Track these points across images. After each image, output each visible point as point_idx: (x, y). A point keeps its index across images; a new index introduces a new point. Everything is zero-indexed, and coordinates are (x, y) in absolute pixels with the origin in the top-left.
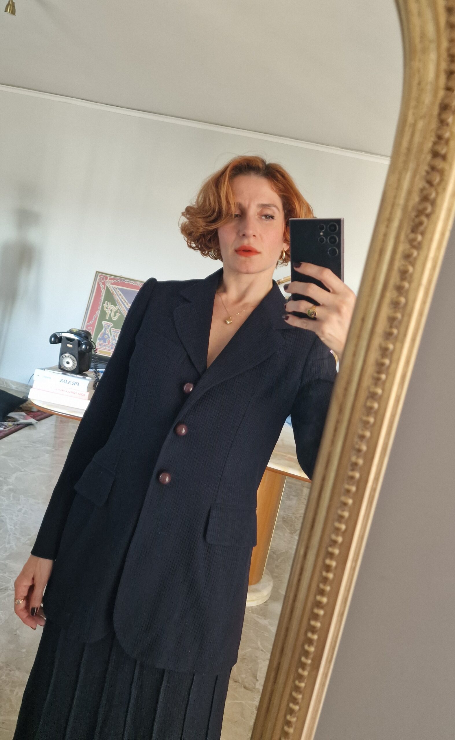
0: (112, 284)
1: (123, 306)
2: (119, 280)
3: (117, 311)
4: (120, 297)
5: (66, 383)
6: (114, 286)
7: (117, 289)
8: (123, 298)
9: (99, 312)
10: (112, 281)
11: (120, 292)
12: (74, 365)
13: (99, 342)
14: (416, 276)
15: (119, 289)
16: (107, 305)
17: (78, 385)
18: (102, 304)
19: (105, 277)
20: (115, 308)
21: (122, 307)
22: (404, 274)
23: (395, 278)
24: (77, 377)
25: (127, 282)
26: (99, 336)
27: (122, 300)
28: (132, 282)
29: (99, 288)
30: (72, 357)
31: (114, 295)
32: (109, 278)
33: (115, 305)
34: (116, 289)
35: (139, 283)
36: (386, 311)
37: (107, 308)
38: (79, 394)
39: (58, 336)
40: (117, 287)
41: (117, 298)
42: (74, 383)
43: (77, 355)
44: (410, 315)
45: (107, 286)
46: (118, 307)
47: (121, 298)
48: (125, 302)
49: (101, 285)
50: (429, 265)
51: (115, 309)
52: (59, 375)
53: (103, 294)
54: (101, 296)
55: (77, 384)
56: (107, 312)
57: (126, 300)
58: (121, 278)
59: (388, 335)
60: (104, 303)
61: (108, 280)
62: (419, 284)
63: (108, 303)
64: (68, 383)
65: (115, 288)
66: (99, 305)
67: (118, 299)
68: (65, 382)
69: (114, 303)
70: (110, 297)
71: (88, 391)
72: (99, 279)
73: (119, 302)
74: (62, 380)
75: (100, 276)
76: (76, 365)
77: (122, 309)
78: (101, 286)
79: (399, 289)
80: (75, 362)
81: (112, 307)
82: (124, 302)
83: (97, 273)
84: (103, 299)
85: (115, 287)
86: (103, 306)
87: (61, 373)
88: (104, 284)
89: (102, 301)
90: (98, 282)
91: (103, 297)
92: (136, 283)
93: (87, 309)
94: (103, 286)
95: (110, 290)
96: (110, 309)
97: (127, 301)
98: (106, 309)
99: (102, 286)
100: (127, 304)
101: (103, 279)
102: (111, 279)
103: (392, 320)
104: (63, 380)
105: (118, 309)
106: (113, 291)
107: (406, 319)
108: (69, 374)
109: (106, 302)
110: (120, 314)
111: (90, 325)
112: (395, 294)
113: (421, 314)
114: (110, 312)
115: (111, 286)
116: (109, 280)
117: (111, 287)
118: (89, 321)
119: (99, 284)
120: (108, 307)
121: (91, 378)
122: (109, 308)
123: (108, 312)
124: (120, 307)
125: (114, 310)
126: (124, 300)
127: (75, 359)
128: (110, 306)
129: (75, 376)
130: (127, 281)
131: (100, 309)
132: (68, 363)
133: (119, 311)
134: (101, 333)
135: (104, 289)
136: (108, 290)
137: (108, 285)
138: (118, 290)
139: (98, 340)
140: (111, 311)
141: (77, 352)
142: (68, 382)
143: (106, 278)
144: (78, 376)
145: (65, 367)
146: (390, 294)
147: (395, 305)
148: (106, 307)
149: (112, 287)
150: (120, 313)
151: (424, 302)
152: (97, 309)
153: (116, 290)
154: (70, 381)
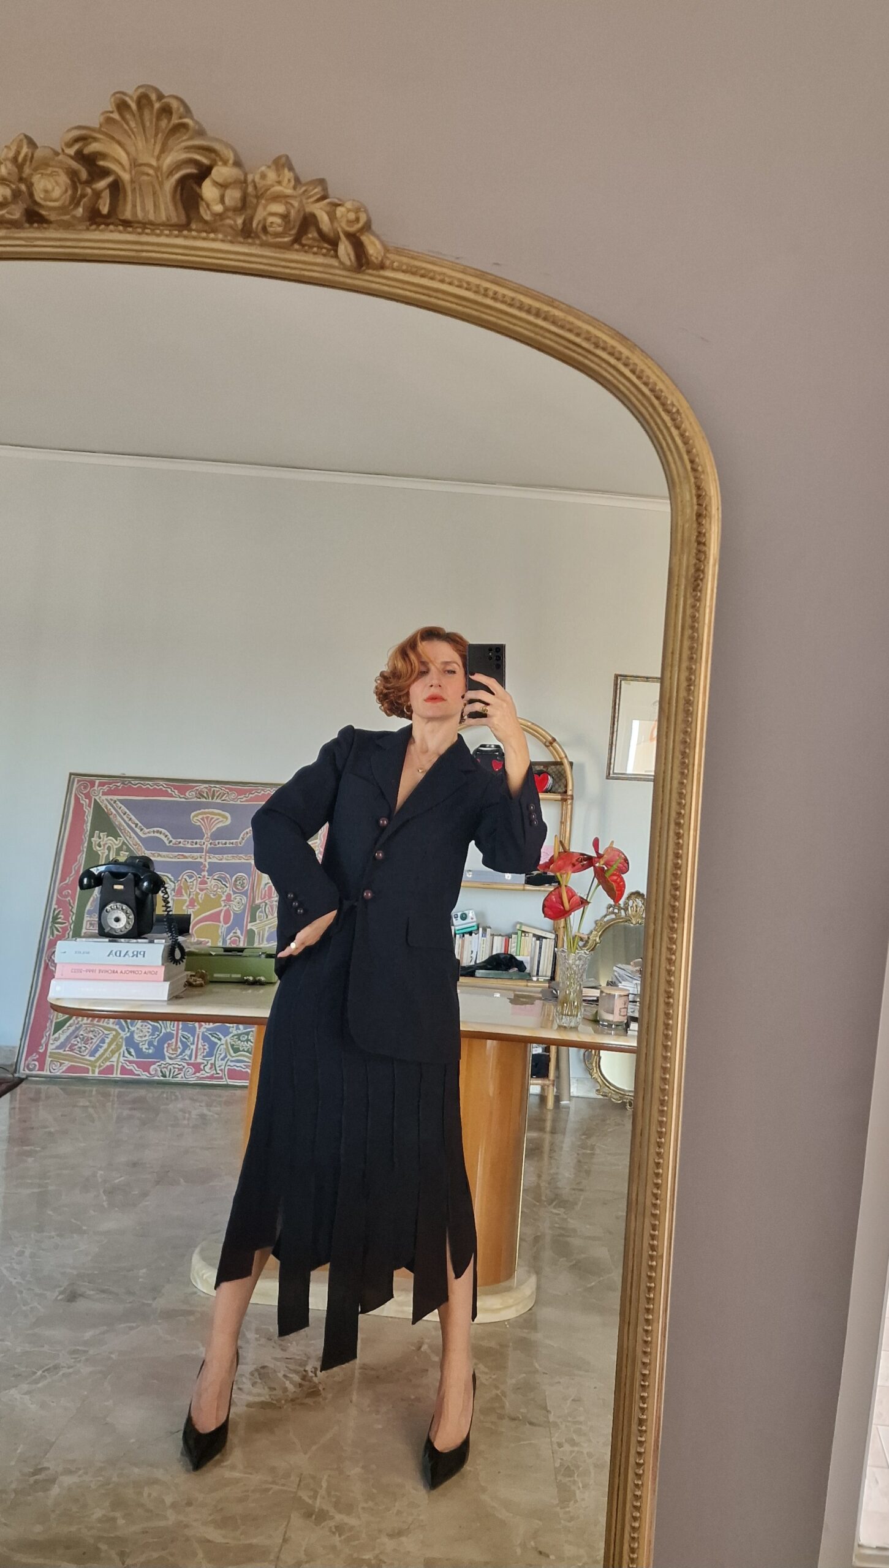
0: (104, 794)
1: (133, 835)
2: (119, 784)
3: (122, 846)
4: (125, 817)
5: (120, 956)
6: (109, 797)
7: (117, 802)
8: (130, 819)
9: (84, 855)
10: (106, 788)
11: (123, 807)
12: (128, 922)
13: (89, 919)
14: (701, 619)
15: (121, 801)
16: (100, 838)
17: (144, 956)
18: (87, 838)
19: (89, 782)
20: (117, 842)
21: (130, 837)
22: (694, 618)
23: (689, 621)
24: (138, 942)
25: (136, 784)
26: (88, 907)
27: (130, 823)
28: (147, 782)
29: (78, 805)
30: (125, 907)
31: (111, 816)
32: (97, 782)
33: (116, 836)
34: (115, 802)
35: (161, 783)
36: (686, 643)
37: (100, 846)
38: (145, 973)
39: (96, 873)
40: (115, 798)
41: (118, 820)
42: (135, 953)
43: (133, 903)
44: (702, 645)
45: (95, 800)
46: (123, 839)
47: (127, 820)
48: (137, 825)
49: (82, 800)
50: (707, 611)
51: (115, 843)
52: (105, 944)
53: (89, 818)
54: (84, 822)
55: (142, 953)
56: (99, 852)
57: (137, 822)
58: (122, 778)
59: (691, 659)
60: (92, 835)
61: (96, 788)
62: (704, 623)
63: (101, 834)
64: (124, 956)
65: (112, 802)
66: (81, 842)
67: (120, 824)
68: (118, 954)
69: (113, 832)
70: (103, 822)
71: (163, 964)
72: (77, 789)
73: (124, 829)
74: (111, 951)
75: (79, 781)
76: (132, 923)
77: (131, 843)
78: (82, 802)
79: (692, 628)
80: (131, 917)
81: (111, 841)
82: (133, 826)
83: (72, 776)
84: (89, 828)
85: (111, 800)
86: (90, 843)
87: (107, 940)
88: (88, 796)
89: (88, 833)
90: (76, 795)
91: (89, 824)
92: (156, 784)
93: (58, 854)
94: (87, 800)
95: (103, 806)
96: (107, 846)
97: (140, 824)
98: (98, 848)
99: (84, 802)
100: (142, 830)
101: (85, 788)
102: (101, 784)
103: (691, 648)
104: (114, 953)
105: (124, 843)
106: (110, 807)
107: (700, 646)
108: (123, 940)
109: (97, 832)
110: (127, 853)
111: (67, 887)
112: (690, 631)
113: (708, 643)
114: (107, 852)
115: (104, 797)
116: (99, 786)
117: (104, 800)
118: (63, 879)
119: (77, 799)
120: (102, 843)
121: (164, 941)
122: (104, 845)
123: (103, 853)
124: (128, 838)
125: (115, 847)
126: (134, 823)
127: (129, 911)
128: (105, 839)
129: (135, 941)
130: (137, 782)
131: (85, 850)
132: (117, 920)
133: (125, 847)
134: (92, 899)
135: (90, 807)
136: (98, 808)
137: (97, 798)
138: (120, 805)
139: (86, 915)
140: (109, 849)
141: (133, 897)
142: (122, 955)
143: (93, 784)
144: (140, 940)
145: (112, 928)
146: (688, 632)
147: (692, 638)
148: (97, 843)
149: (107, 800)
150: (128, 850)
151: (709, 636)
152: (80, 851)
153: (114, 805)
154: (127, 952)
